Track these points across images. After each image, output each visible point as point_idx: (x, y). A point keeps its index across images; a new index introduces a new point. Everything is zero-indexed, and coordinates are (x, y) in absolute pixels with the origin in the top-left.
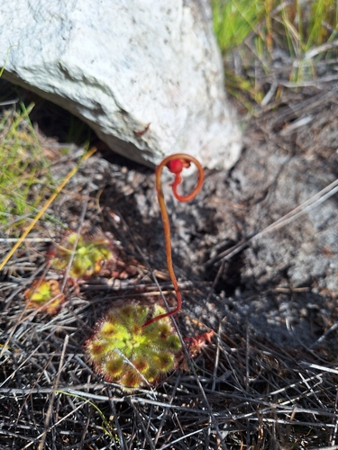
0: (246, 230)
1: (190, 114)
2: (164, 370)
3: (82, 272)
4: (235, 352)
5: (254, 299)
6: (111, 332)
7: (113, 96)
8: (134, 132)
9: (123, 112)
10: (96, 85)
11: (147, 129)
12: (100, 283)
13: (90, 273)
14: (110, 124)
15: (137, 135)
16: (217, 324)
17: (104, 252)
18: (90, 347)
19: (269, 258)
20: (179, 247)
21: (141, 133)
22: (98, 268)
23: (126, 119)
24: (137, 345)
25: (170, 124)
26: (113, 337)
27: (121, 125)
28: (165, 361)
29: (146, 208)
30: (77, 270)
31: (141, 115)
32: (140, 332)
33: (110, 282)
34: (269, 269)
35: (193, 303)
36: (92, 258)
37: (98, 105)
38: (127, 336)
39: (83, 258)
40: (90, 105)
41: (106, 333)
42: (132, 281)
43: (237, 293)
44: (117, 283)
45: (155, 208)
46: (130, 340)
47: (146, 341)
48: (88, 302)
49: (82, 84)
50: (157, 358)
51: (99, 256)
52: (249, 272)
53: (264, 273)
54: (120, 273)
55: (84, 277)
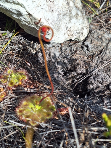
0: (90, 69)
1: (59, 15)
2: (48, 118)
3: (14, 84)
4: (80, 114)
5: (93, 99)
6: (27, 105)
7: (25, 8)
8: (35, 23)
9: (29, 14)
10: (18, 4)
11: (40, 21)
12: (22, 89)
13: (17, 84)
14: (25, 20)
15: (36, 24)
16: (73, 106)
17: (23, 76)
18: (18, 111)
19: (100, 80)
20: (58, 77)
21: (38, 23)
22: (20, 83)
23: (31, 17)
24: (37, 109)
25: (50, 19)
26: (27, 107)
27: (29, 20)
28: (48, 115)
29: (42, 59)
30: (12, 83)
31: (37, 15)
32: (38, 103)
33: (26, 89)
34: (100, 85)
35: (63, 98)
36: (18, 79)
37: (19, 12)
38: (33, 106)
39: (14, 78)
40: (16, 12)
41: (24, 105)
42: (36, 89)
43: (86, 96)
44: (29, 89)
45: (47, 59)
46: (34, 108)
47: (41, 108)
48: (16, 96)
49: (12, 4)
50: (45, 114)
51: (21, 78)
52: (91, 87)
53: (98, 87)
54: (30, 86)
55: (15, 86)
